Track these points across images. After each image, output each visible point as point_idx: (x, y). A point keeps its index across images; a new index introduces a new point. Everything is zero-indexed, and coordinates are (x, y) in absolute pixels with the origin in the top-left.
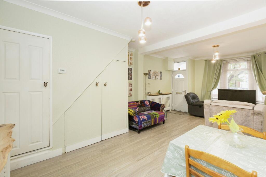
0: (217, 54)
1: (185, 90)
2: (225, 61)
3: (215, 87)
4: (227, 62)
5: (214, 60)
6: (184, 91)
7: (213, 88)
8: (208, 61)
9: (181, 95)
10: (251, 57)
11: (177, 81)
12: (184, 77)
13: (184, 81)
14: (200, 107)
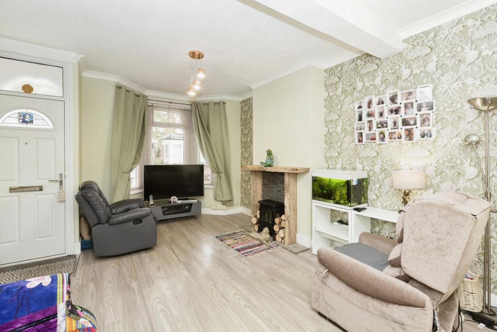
1: (61, 175)
2: (151, 102)
6: (58, 178)
7: (133, 164)
8: (123, 90)
9: (38, 196)
10: (191, 105)
11: (16, 140)
12: (51, 126)
13: (53, 141)
14: (137, 224)
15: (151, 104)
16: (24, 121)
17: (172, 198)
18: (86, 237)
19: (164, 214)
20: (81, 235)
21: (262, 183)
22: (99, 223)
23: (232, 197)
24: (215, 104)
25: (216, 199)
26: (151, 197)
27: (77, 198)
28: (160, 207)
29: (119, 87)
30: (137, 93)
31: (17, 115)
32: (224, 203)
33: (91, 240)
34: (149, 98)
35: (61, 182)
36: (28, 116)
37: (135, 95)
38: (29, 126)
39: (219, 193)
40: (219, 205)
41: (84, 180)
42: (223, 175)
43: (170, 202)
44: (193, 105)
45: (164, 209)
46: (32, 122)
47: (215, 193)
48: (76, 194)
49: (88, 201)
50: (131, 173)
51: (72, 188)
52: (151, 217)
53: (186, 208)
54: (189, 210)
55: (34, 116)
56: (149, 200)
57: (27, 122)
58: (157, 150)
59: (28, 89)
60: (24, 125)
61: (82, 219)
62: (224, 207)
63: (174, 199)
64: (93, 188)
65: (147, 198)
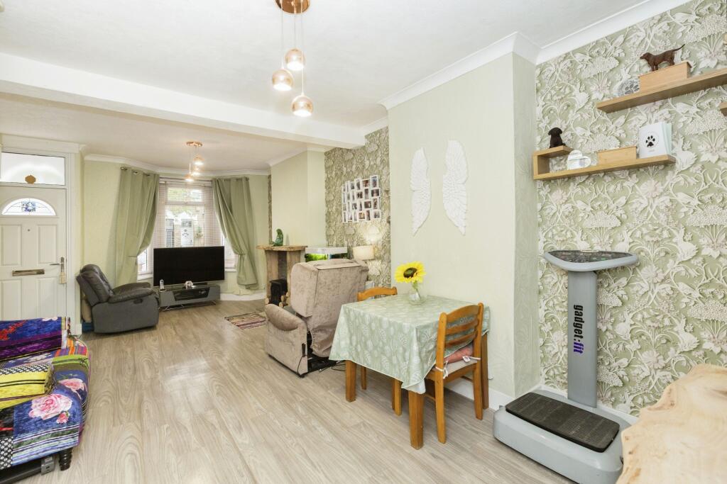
0: (199, 163)
1: (62, 260)
2: (163, 180)
3: (145, 244)
4: (166, 182)
5: (192, 177)
6: (59, 262)
7: (141, 248)
8: (129, 172)
9: (41, 279)
10: (211, 181)
11: (19, 228)
12: (53, 213)
13: (55, 227)
14: (138, 303)
15: (164, 182)
16: (27, 209)
17: (187, 282)
18: (88, 320)
19: (176, 300)
20: (82, 318)
21: (277, 263)
22: (99, 303)
23: (257, 281)
24: (237, 179)
25: (239, 283)
26: (161, 282)
27: (78, 279)
28: (171, 293)
29: (124, 170)
30: (145, 172)
31: (21, 204)
32: (249, 287)
33: (92, 322)
34: (161, 176)
35: (62, 266)
36: (30, 205)
37: (144, 174)
38: (32, 214)
39: (242, 276)
40: (244, 291)
41: (86, 263)
42: (246, 257)
43: (185, 288)
44: (214, 182)
45: (176, 295)
46: (34, 209)
47: (238, 277)
48: (77, 275)
49: (88, 282)
50: (138, 257)
51: (73, 270)
52: (152, 297)
53: (203, 292)
54: (206, 295)
55: (36, 204)
56: (159, 285)
57: (30, 211)
58: (196, 229)
59: (31, 179)
60: (27, 213)
61: (84, 301)
62: (249, 292)
63: (189, 284)
64: (94, 270)
65: (156, 283)
